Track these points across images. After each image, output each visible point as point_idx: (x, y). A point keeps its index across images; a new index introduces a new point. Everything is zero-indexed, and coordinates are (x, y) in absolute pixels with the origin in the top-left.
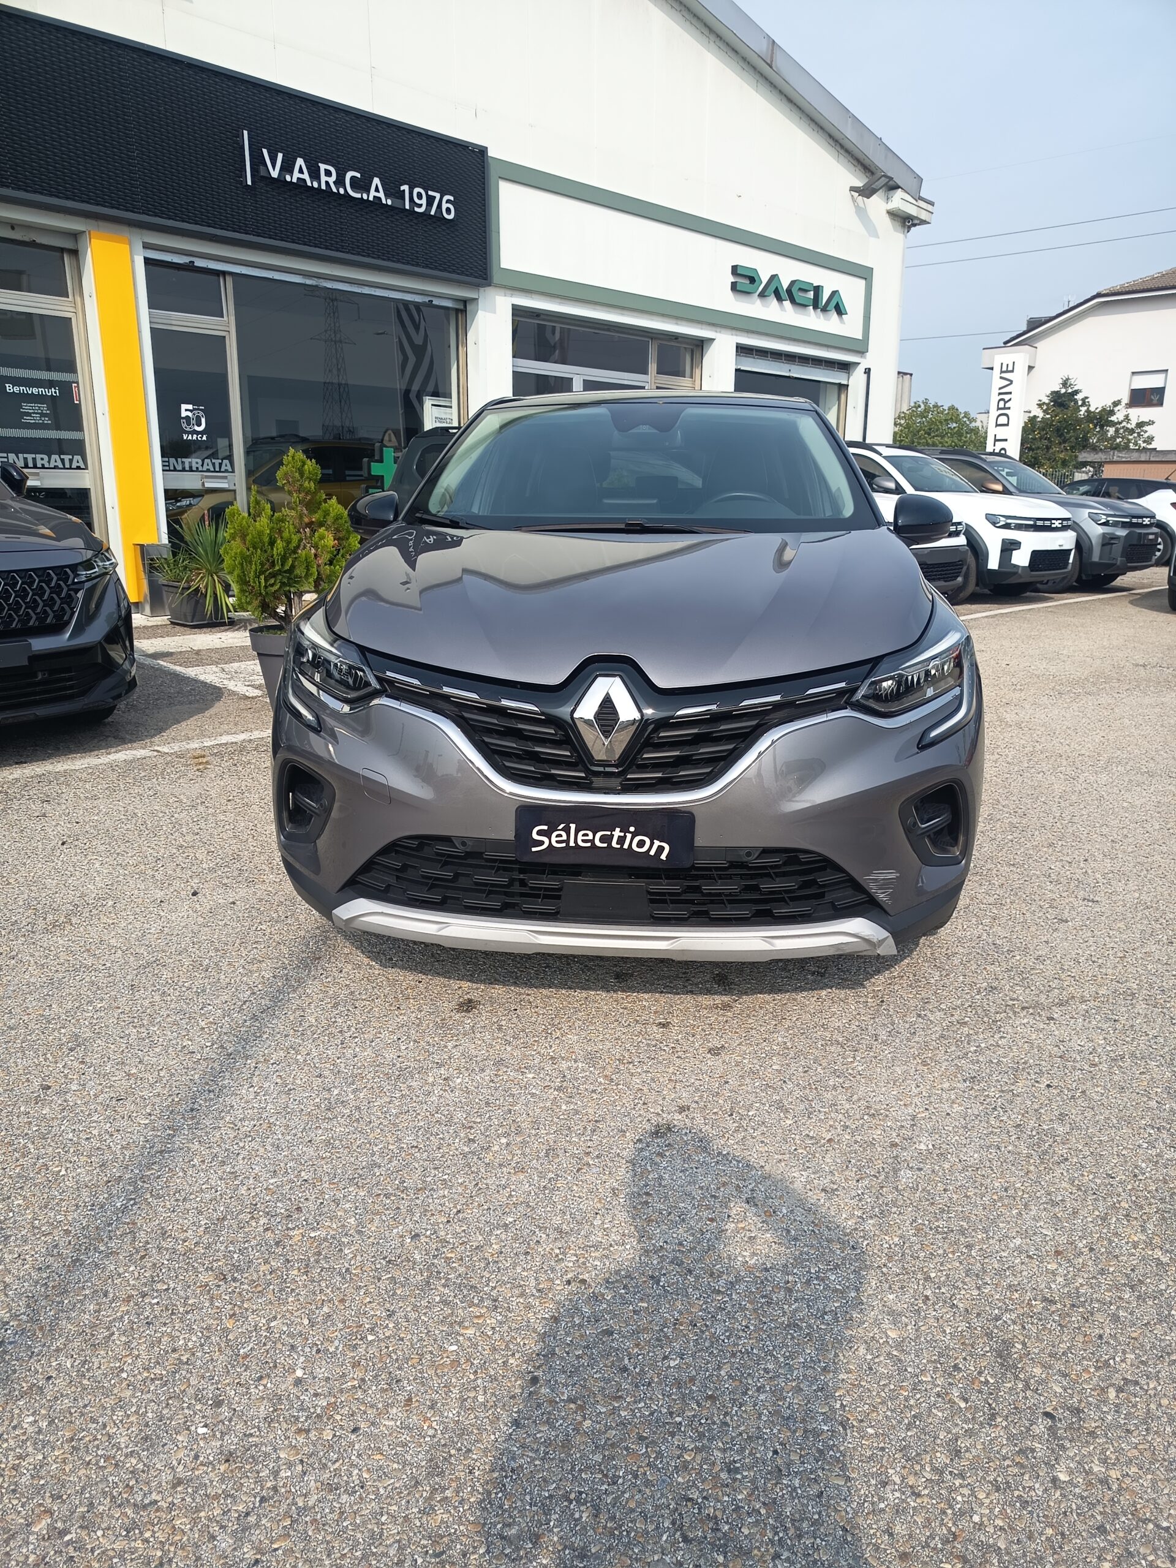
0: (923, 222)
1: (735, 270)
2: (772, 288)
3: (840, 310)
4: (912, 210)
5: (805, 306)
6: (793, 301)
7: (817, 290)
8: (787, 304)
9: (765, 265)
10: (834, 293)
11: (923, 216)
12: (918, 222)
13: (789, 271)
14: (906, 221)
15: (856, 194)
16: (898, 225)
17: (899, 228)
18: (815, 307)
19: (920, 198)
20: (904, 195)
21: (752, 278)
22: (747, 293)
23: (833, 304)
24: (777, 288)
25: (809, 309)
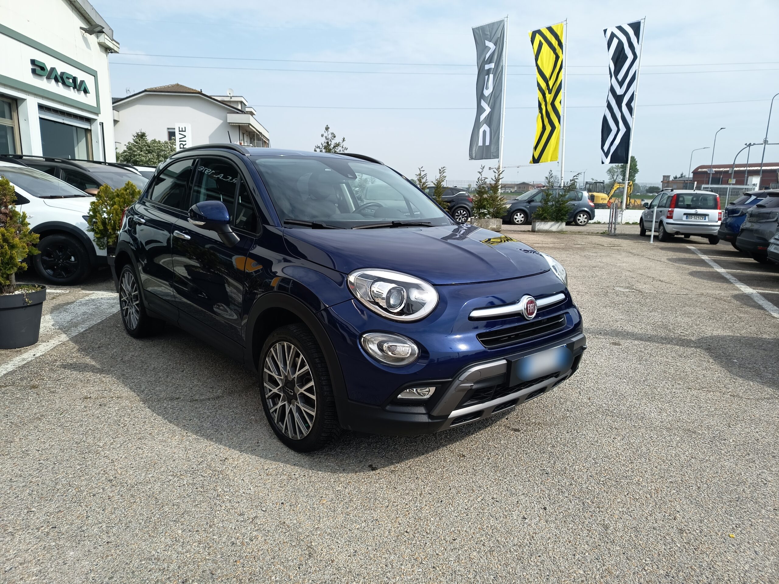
0: (116, 52)
1: (33, 62)
2: (53, 76)
3: (86, 91)
4: (110, 44)
5: (69, 86)
6: (64, 83)
7: (75, 79)
8: (60, 84)
9: (49, 62)
10: (82, 82)
11: (116, 49)
12: (113, 51)
13: (61, 68)
14: (107, 49)
15: (84, 32)
16: (104, 50)
17: (104, 52)
18: (75, 88)
19: (113, 40)
20: (106, 37)
21: (43, 68)
22: (40, 75)
23: (83, 88)
24: (56, 75)
25: (72, 88)
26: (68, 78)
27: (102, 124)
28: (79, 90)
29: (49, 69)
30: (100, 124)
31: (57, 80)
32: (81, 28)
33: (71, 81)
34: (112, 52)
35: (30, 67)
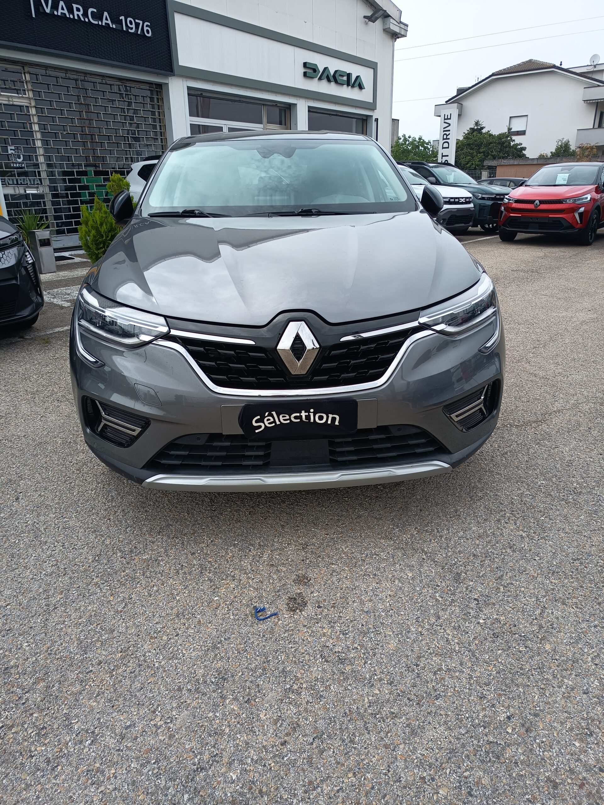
0: (403, 36)
1: (305, 65)
2: (325, 75)
3: (361, 87)
4: (397, 29)
5: (343, 85)
6: (336, 82)
7: (349, 75)
9: (321, 62)
10: (358, 77)
11: (403, 33)
12: (400, 36)
13: (334, 65)
14: (393, 35)
15: (367, 20)
16: (389, 37)
17: (390, 39)
18: (348, 85)
19: (401, 22)
20: (392, 20)
21: (315, 69)
22: (312, 78)
23: (357, 83)
24: (328, 75)
25: (345, 86)
26: (343, 76)
27: (377, 120)
28: (353, 86)
29: (321, 70)
30: (375, 121)
31: (329, 81)
32: (365, 17)
33: (345, 78)
34: (398, 38)
35: (303, 70)
